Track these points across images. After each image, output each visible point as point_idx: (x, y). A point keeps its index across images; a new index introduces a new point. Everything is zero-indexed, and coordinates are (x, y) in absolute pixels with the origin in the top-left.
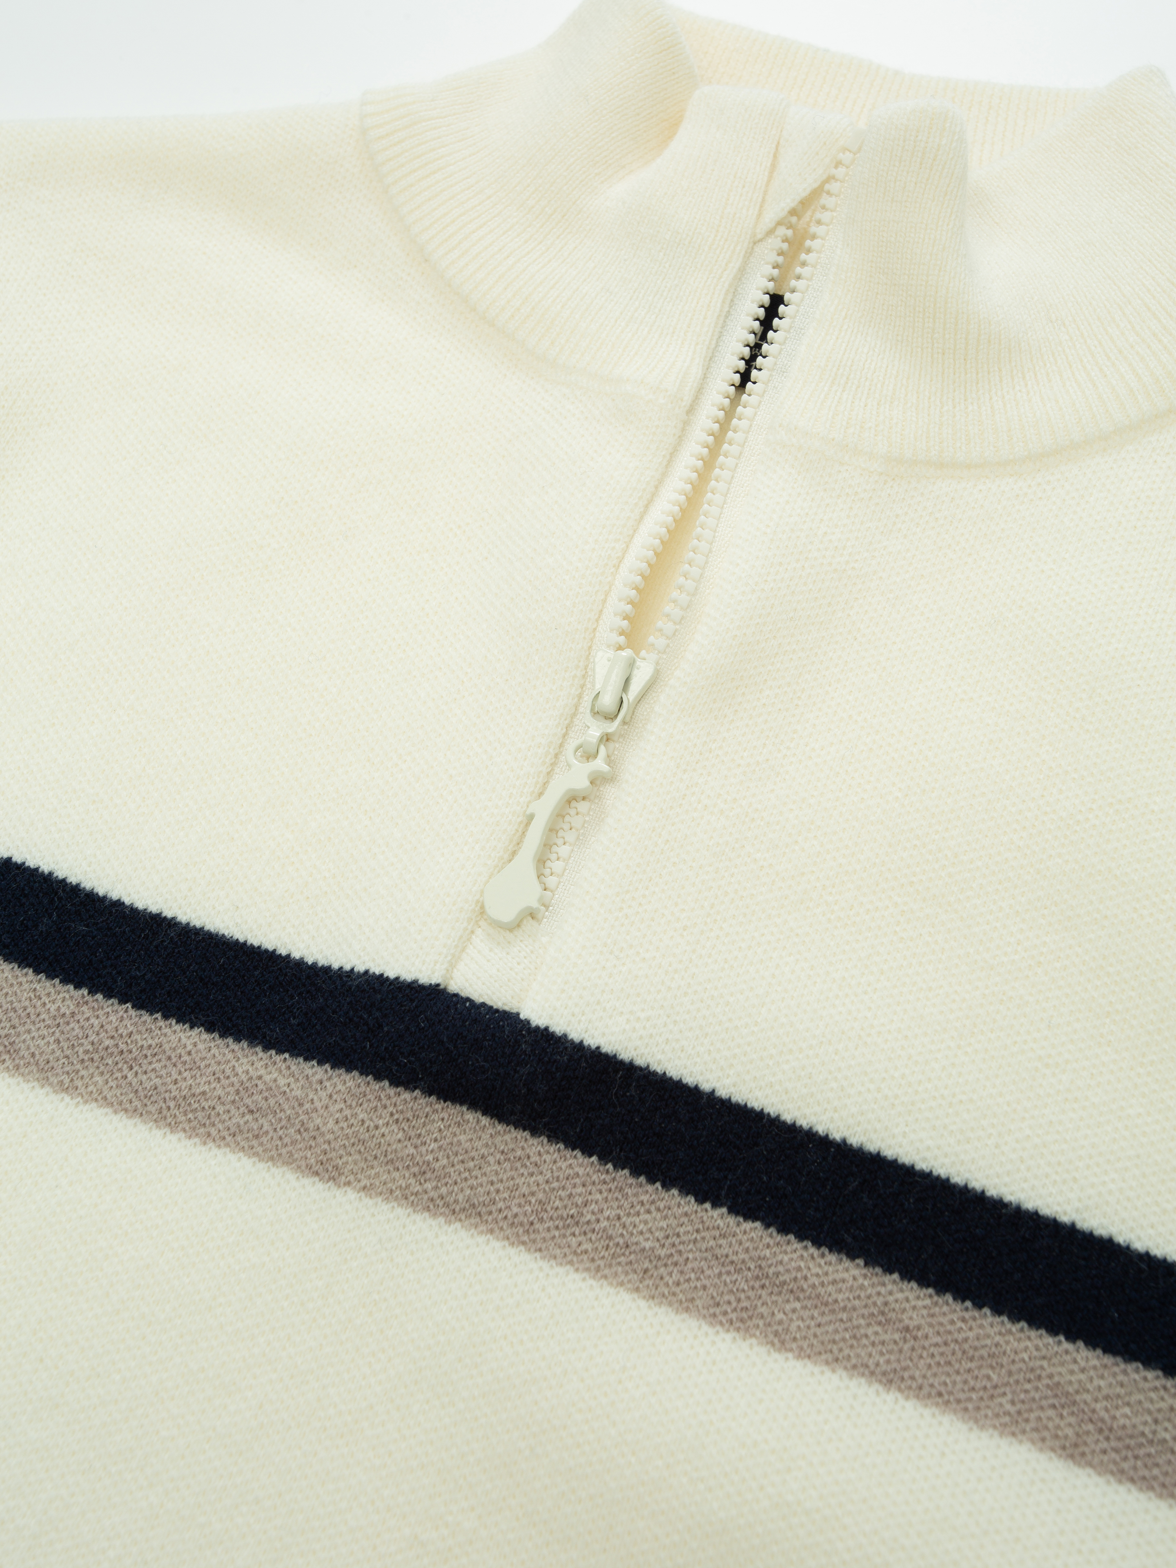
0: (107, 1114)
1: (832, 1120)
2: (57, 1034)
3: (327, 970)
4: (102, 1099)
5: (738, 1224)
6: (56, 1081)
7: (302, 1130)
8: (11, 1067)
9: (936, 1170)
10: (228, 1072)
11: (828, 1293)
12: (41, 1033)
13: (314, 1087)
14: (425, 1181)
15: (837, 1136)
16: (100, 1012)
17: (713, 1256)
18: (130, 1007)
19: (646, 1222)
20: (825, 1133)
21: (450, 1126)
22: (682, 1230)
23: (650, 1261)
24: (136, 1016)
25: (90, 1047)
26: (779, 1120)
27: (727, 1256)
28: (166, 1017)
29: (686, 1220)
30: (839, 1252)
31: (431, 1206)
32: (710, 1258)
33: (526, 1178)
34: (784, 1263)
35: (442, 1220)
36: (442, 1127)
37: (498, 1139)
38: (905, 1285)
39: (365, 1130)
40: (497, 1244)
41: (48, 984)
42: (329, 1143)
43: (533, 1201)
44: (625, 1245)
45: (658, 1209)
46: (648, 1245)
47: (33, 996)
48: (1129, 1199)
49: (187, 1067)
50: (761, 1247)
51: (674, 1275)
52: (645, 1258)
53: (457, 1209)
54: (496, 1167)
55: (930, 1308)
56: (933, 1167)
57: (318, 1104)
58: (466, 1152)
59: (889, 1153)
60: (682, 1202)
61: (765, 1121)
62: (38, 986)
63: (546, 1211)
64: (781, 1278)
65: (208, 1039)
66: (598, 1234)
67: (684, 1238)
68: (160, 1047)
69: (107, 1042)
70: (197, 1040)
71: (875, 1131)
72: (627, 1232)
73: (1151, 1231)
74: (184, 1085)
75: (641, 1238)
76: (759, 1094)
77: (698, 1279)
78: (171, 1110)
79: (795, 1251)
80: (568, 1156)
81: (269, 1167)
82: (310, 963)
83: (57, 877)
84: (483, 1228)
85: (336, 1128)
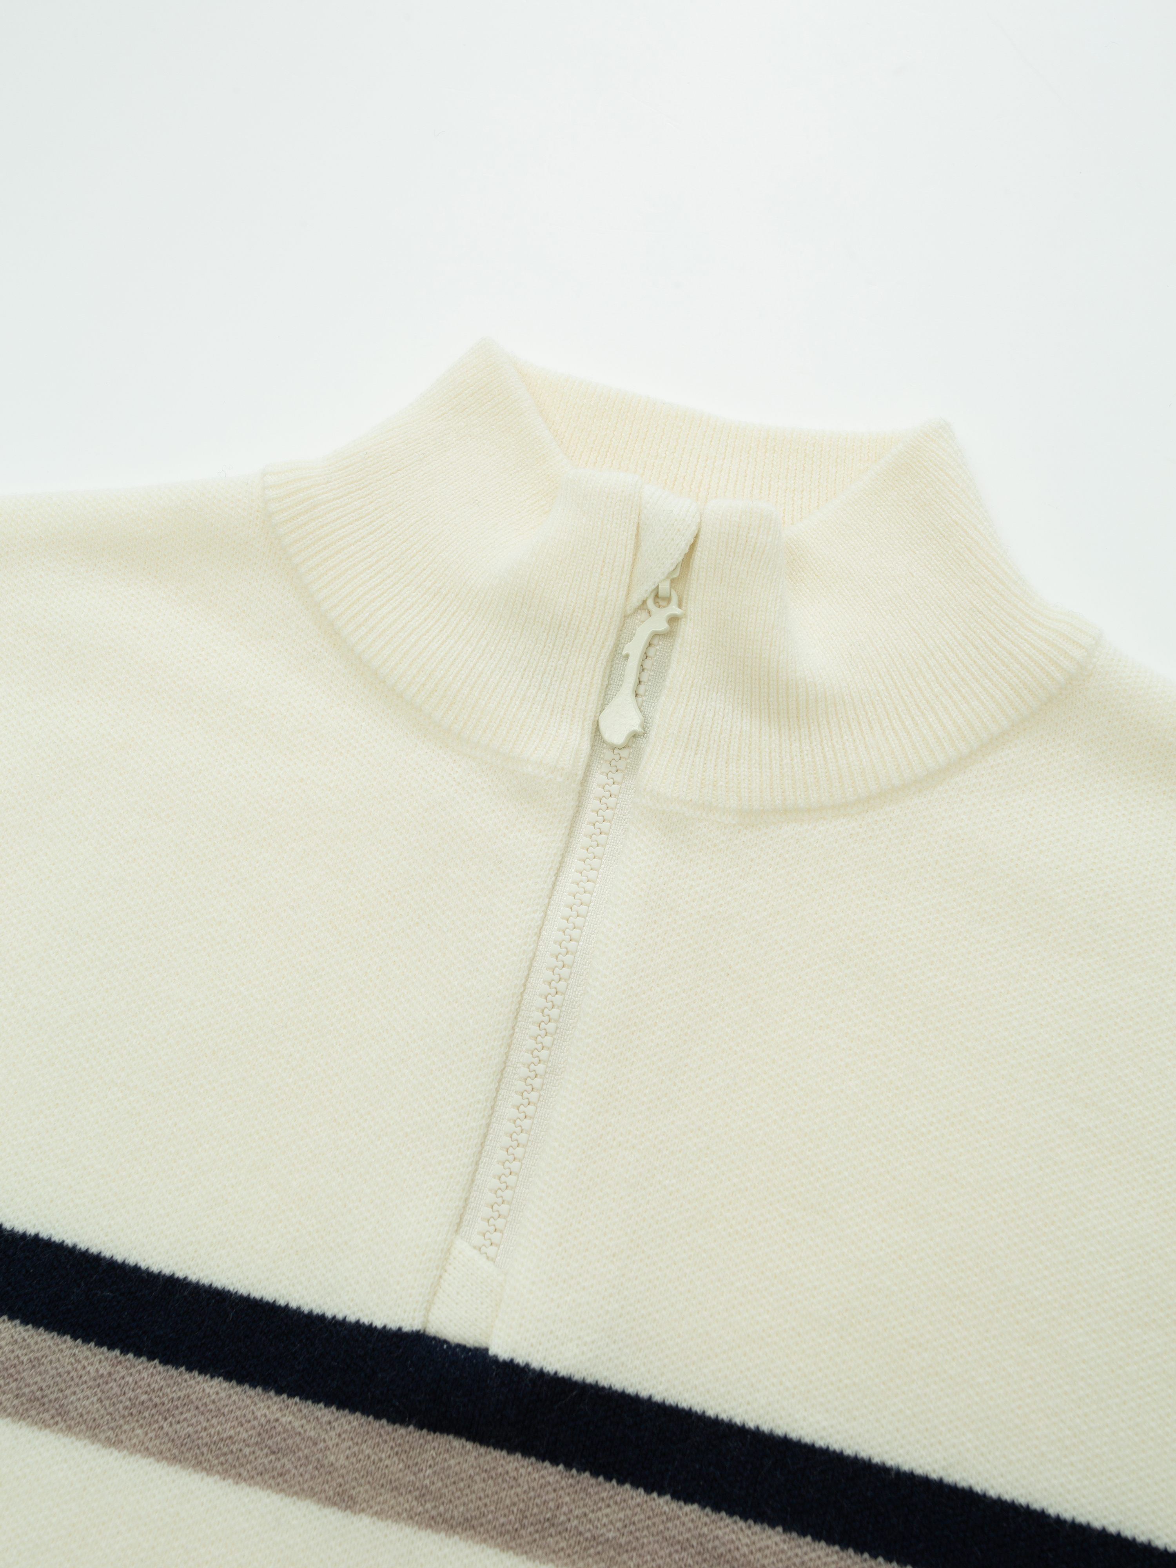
0: (150, 1464)
1: (746, 1412)
2: (99, 1395)
3: (322, 1318)
4: (145, 1449)
5: (681, 1508)
6: (103, 1437)
7: (319, 1466)
8: (64, 1428)
9: (832, 1446)
10: (250, 1416)
11: (756, 1559)
12: (85, 1394)
13: (324, 1427)
14: (425, 1502)
15: (751, 1425)
16: (133, 1370)
17: (663, 1537)
18: (158, 1363)
19: (607, 1516)
20: (742, 1423)
21: (440, 1453)
22: (636, 1519)
23: (615, 1550)
24: (164, 1371)
25: (128, 1403)
26: (705, 1417)
27: (674, 1537)
28: (190, 1369)
29: (638, 1509)
30: (762, 1523)
31: (433, 1523)
32: (661, 1540)
33: (507, 1491)
34: (720, 1537)
35: (443, 1534)
36: (434, 1454)
37: (482, 1460)
38: (816, 1545)
39: (372, 1463)
40: (491, 1551)
41: (85, 1348)
42: (343, 1477)
43: (515, 1510)
44: (593, 1538)
45: (616, 1503)
46: (611, 1535)
47: (73, 1361)
48: (982, 1455)
49: (214, 1414)
50: (700, 1525)
51: (634, 1559)
52: (610, 1547)
53: (454, 1524)
54: (483, 1485)
55: (837, 1563)
56: (829, 1443)
57: (330, 1444)
58: (456, 1474)
59: (794, 1435)
60: (635, 1495)
61: (693, 1418)
62: (76, 1351)
63: (526, 1517)
64: (719, 1551)
65: (227, 1387)
66: (570, 1532)
67: (640, 1526)
68: (188, 1397)
69: (144, 1397)
70: (218, 1389)
71: (781, 1418)
72: (593, 1526)
73: (1001, 1480)
74: (212, 1431)
75: (604, 1530)
76: (687, 1395)
77: (653, 1560)
78: (205, 1455)
79: (727, 1526)
80: (540, 1468)
81: (294, 1501)
82: (306, 1312)
83: (80, 1249)
84: (478, 1538)
85: (347, 1464)
